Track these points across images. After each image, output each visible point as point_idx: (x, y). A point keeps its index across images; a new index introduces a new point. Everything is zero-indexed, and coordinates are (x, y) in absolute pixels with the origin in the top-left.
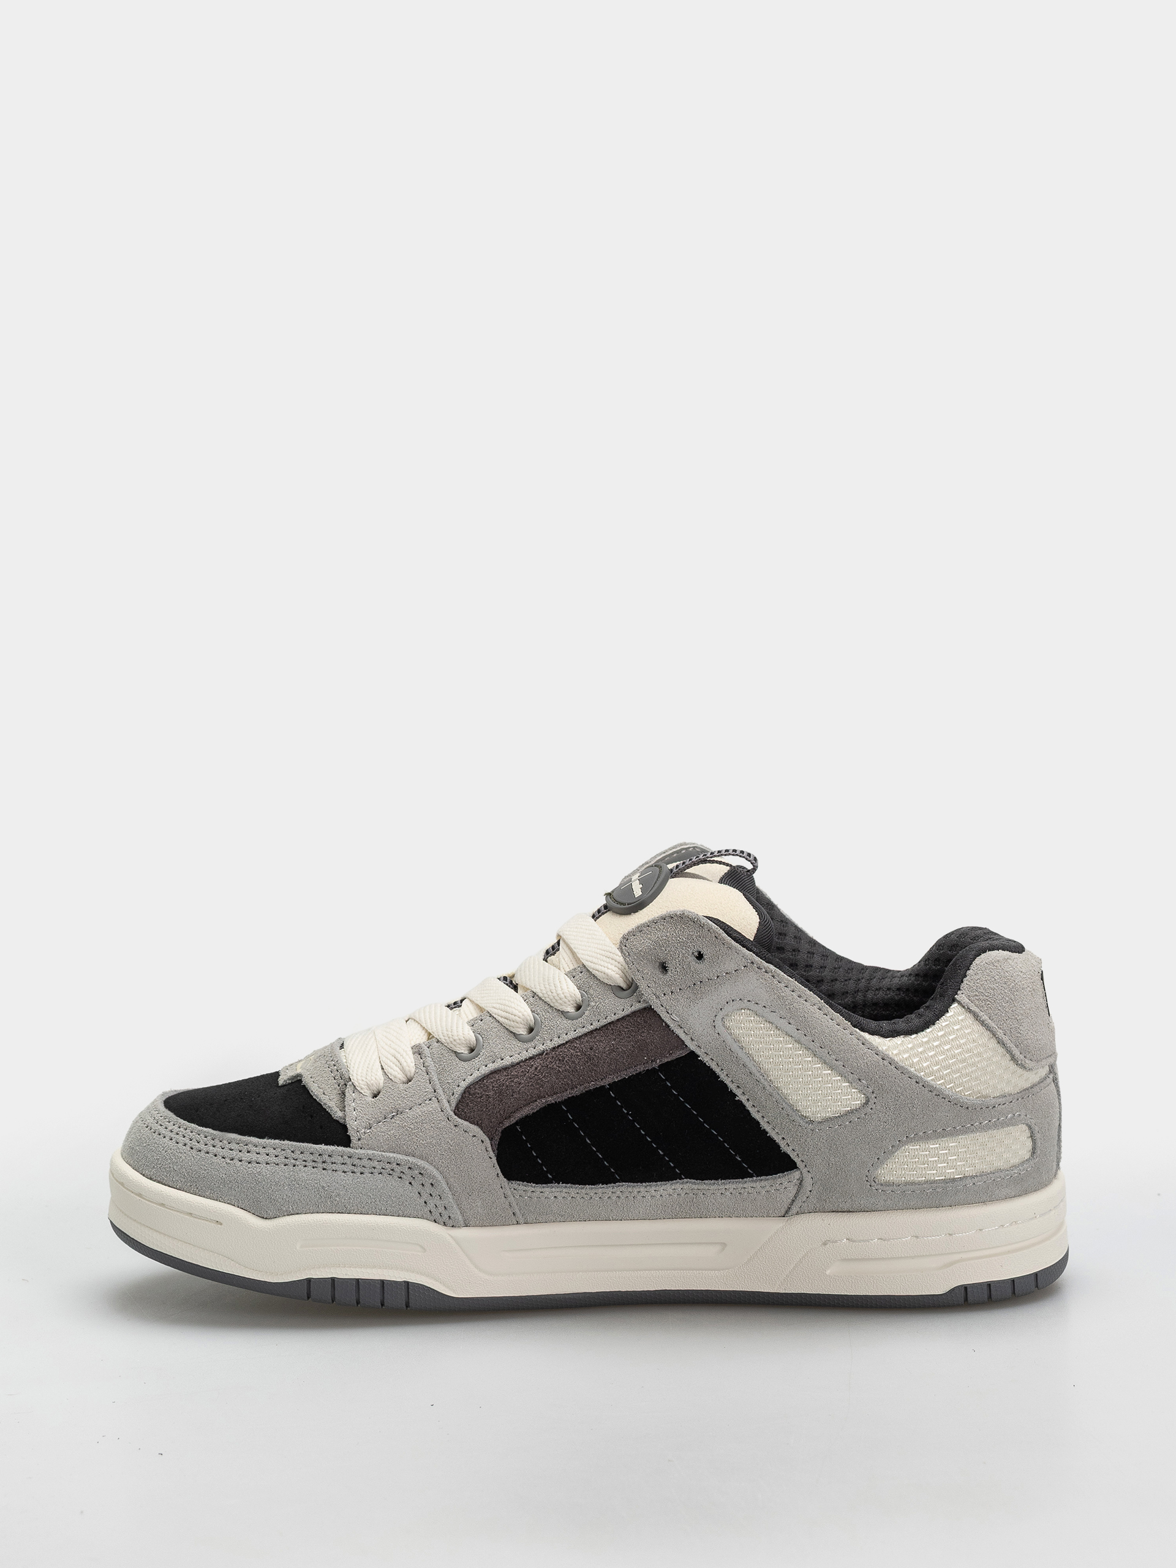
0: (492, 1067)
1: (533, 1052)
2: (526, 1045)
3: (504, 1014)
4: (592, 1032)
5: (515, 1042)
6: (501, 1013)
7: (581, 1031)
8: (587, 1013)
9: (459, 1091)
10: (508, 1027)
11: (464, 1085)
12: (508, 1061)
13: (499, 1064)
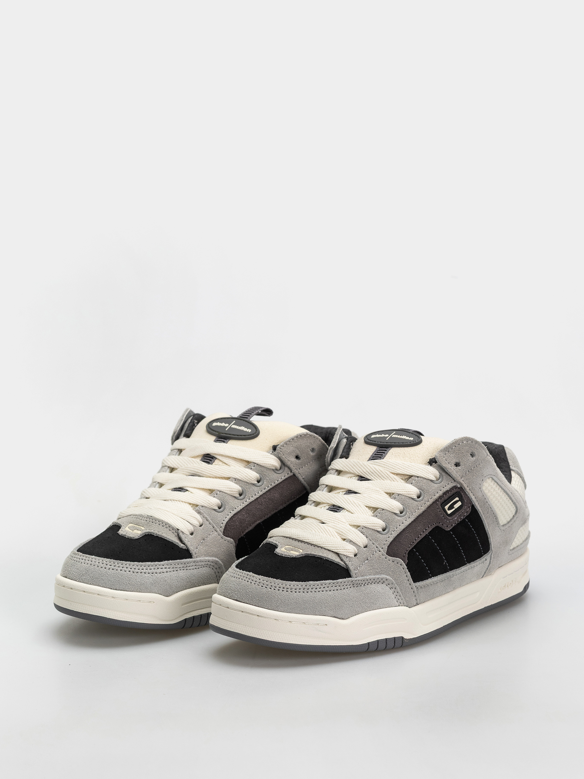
0: (233, 513)
1: (246, 503)
2: (242, 501)
3: (228, 489)
4: (269, 490)
5: (236, 500)
6: (226, 489)
7: (264, 491)
8: (265, 482)
9: (223, 526)
10: (232, 495)
11: (225, 523)
12: (238, 509)
13: (236, 511)
